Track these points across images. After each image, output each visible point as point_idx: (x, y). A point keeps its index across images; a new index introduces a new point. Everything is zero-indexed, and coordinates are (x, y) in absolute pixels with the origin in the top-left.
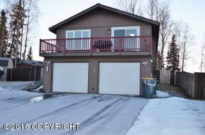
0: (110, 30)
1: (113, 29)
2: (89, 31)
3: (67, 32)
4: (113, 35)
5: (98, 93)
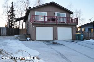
1: (56, 13)
2: (46, 13)
5: (57, 40)
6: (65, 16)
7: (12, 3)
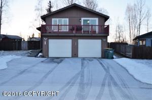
0: (80, 19)
1: (83, 19)
2: (68, 19)
3: (53, 19)
4: (82, 24)
5: (77, 57)
6: (97, 24)
7: (50, 2)
